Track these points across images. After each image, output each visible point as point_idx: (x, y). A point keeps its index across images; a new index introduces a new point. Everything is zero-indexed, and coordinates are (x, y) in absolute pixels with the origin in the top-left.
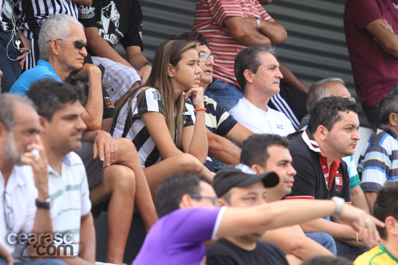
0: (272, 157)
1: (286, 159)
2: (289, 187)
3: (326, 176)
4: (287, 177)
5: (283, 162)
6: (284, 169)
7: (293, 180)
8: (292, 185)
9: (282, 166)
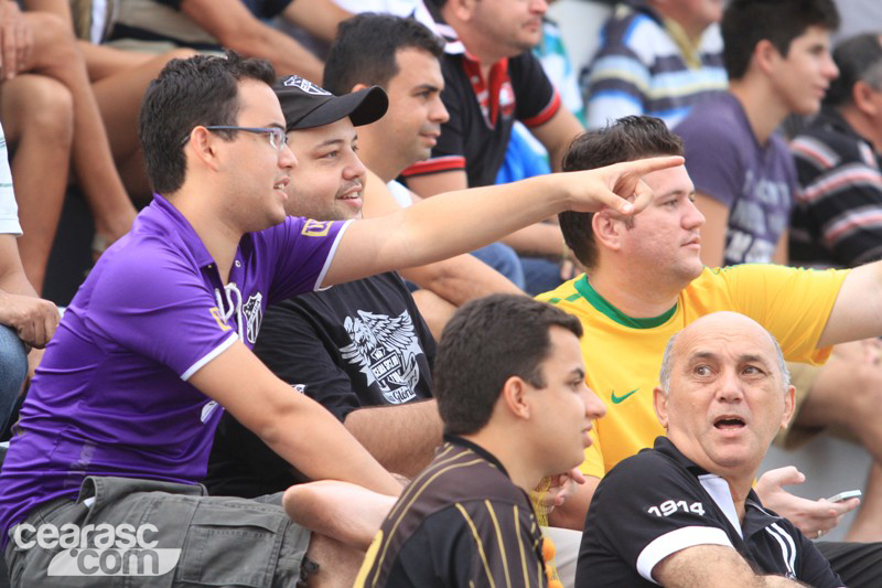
0: (402, 74)
1: (432, 84)
2: (428, 146)
3: (482, 97)
4: (428, 123)
5: (425, 90)
6: (423, 104)
7: (437, 131)
8: (434, 142)
9: (422, 97)
